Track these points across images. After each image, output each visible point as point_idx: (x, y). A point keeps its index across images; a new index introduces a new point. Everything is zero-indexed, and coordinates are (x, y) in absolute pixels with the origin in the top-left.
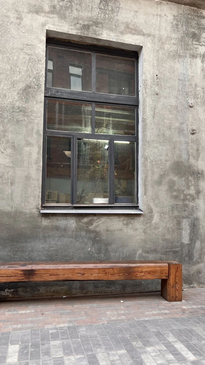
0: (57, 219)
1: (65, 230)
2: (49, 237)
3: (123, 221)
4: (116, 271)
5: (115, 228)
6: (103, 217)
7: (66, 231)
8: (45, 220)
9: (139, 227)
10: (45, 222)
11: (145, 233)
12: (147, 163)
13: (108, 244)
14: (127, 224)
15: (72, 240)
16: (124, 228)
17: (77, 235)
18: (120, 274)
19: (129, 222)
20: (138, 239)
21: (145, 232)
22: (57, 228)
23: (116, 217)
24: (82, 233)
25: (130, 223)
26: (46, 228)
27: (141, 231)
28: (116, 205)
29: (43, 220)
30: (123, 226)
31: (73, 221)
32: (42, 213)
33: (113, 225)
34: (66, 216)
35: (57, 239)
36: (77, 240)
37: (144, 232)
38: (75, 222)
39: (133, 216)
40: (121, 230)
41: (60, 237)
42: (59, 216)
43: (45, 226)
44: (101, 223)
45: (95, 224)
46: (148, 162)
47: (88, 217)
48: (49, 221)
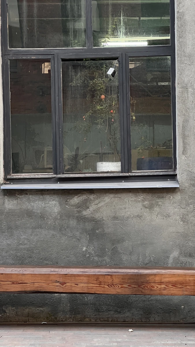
0: (29, 199)
1: (42, 216)
2: (17, 227)
3: (143, 201)
4: (116, 281)
5: (129, 213)
6: (107, 194)
7: (44, 218)
8: (9, 201)
9: (172, 212)
10: (10, 204)
11: (184, 222)
12: (186, 95)
13: (117, 241)
14: (151, 207)
15: (55, 233)
16: (146, 213)
17: (62, 225)
18: (124, 286)
19: (154, 202)
20: (171, 233)
21: (184, 219)
22: (29, 214)
23: (130, 194)
24: (71, 222)
25: (157, 205)
26: (11, 213)
27: (178, 218)
28: (134, 174)
29: (6, 200)
30: (143, 210)
31: (54, 202)
32: (4, 190)
33: (125, 208)
34: (42, 194)
35: (30, 231)
36: (63, 234)
37: (182, 220)
38: (57, 203)
39: (161, 193)
40: (139, 217)
41: (35, 228)
42: (32, 194)
43: (10, 210)
44: (102, 206)
45: (93, 207)
46: (190, 94)
47: (80, 195)
48: (15, 202)
